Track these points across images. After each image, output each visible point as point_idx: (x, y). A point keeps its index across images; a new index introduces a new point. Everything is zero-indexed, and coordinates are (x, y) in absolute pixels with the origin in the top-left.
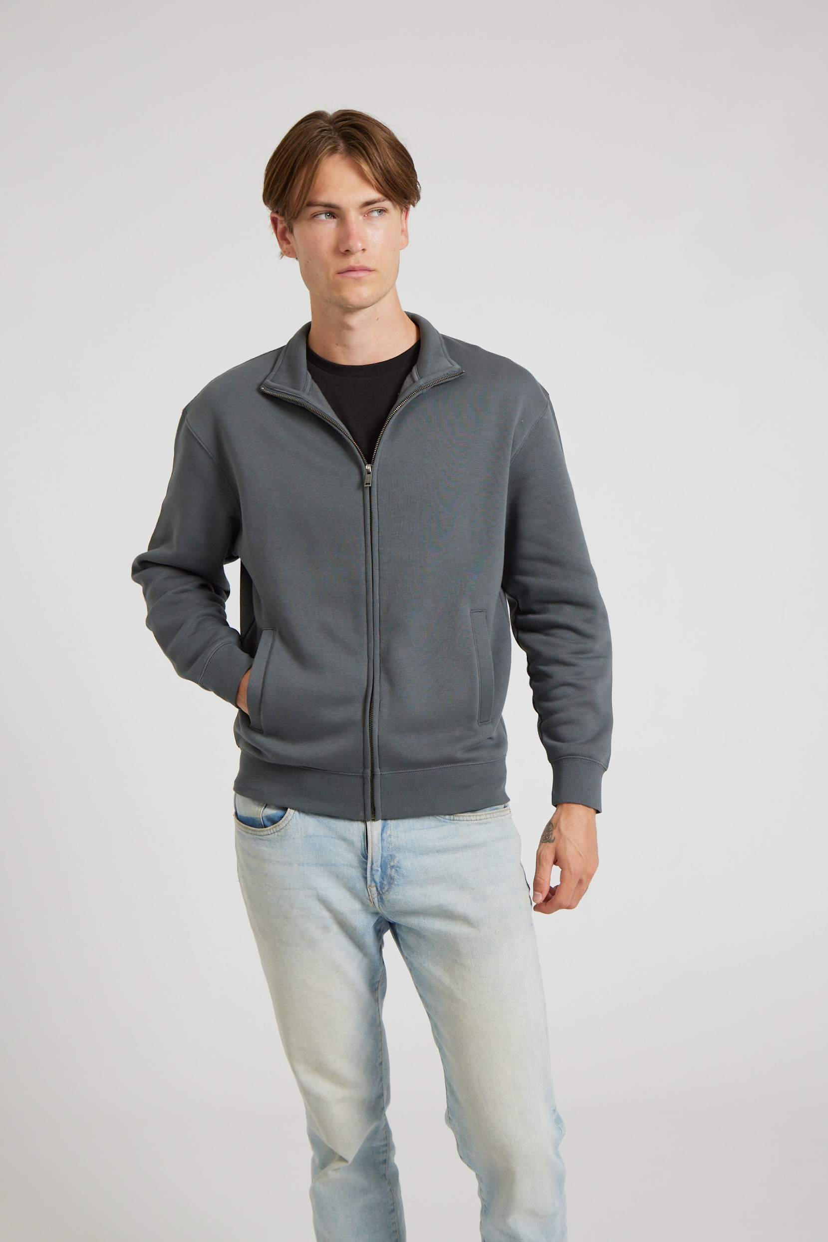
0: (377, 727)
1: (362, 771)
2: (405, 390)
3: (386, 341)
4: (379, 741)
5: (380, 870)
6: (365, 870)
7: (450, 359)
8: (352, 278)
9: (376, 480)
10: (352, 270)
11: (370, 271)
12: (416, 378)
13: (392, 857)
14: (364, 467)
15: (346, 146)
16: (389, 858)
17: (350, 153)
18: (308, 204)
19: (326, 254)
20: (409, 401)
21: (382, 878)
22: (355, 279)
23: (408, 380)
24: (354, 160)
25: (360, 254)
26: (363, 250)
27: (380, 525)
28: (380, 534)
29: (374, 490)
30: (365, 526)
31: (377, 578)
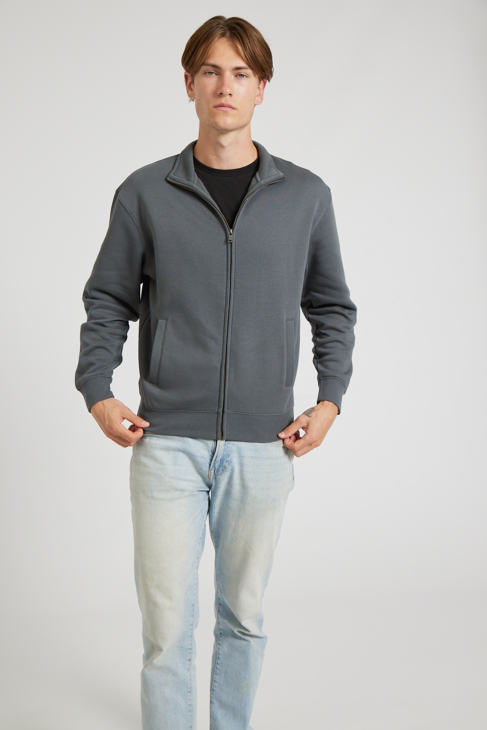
1: (217, 409)
2: (252, 186)
3: (241, 157)
4: (228, 393)
5: (219, 461)
6: (211, 460)
7: (277, 169)
8: (222, 110)
9: (234, 239)
10: (222, 106)
11: (233, 108)
12: (259, 179)
13: (228, 455)
14: (228, 231)
15: (230, 34)
16: (227, 456)
17: (232, 38)
18: (203, 64)
19: (209, 95)
20: (255, 193)
21: (219, 466)
22: (224, 111)
23: (254, 180)
24: (233, 42)
25: (228, 97)
26: (230, 94)
27: (236, 265)
28: (236, 271)
29: (234, 245)
30: (227, 265)
31: (232, 297)
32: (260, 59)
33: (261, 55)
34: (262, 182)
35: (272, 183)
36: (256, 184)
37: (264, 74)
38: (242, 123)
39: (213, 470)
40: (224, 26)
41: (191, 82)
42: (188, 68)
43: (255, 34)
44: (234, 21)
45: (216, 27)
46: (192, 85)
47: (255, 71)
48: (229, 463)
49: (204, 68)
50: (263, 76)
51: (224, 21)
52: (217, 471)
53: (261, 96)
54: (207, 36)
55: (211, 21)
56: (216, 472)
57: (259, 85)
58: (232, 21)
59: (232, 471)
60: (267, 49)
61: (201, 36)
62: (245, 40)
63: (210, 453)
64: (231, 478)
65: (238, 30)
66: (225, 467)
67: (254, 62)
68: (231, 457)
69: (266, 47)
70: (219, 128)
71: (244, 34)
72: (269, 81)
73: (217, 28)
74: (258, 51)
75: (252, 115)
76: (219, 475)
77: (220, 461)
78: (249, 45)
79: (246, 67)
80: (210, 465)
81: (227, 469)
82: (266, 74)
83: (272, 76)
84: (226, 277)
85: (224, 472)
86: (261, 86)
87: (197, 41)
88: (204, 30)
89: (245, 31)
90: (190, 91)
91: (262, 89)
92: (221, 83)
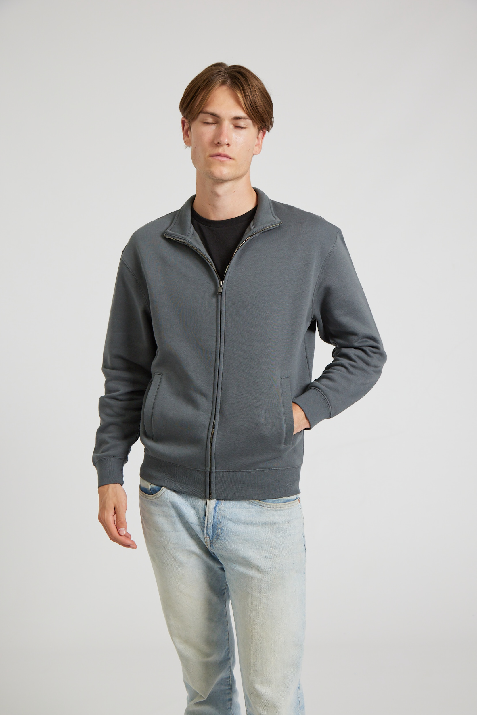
0: (215, 443)
1: (204, 468)
2: (245, 235)
3: (239, 205)
4: (216, 451)
5: (212, 529)
6: (204, 527)
8: (218, 160)
9: (225, 290)
10: (219, 155)
11: (231, 158)
12: (253, 227)
13: (220, 523)
14: (218, 283)
15: (231, 82)
16: (218, 523)
17: (232, 87)
18: (201, 112)
19: (206, 144)
21: (213, 534)
22: (220, 161)
23: (248, 229)
24: (234, 90)
25: (226, 147)
26: (228, 144)
27: (226, 318)
28: (226, 324)
29: (224, 297)
30: (217, 318)
31: (222, 351)
32: (260, 109)
33: (262, 105)
36: (249, 232)
37: (264, 124)
38: (239, 173)
39: (208, 538)
40: (224, 74)
41: (188, 128)
42: (185, 114)
43: (257, 83)
44: (235, 69)
45: (217, 74)
46: (188, 132)
47: (255, 121)
48: (221, 531)
49: (201, 116)
50: (262, 127)
51: (226, 69)
53: (259, 145)
54: (207, 83)
55: (212, 67)
56: (211, 539)
57: (258, 134)
58: (234, 69)
60: (268, 98)
61: (201, 83)
62: (246, 89)
65: (239, 79)
66: (218, 535)
67: (254, 112)
68: (222, 524)
69: (267, 97)
70: (215, 178)
71: (246, 84)
72: (269, 131)
73: (217, 76)
74: (259, 100)
75: (250, 165)
76: (215, 543)
78: (250, 95)
79: (246, 118)
80: (204, 532)
81: (220, 537)
82: (266, 125)
83: (272, 126)
85: (218, 540)
86: (260, 136)
87: (196, 88)
88: (205, 76)
89: (247, 80)
90: (186, 138)
91: (261, 139)
92: (219, 133)
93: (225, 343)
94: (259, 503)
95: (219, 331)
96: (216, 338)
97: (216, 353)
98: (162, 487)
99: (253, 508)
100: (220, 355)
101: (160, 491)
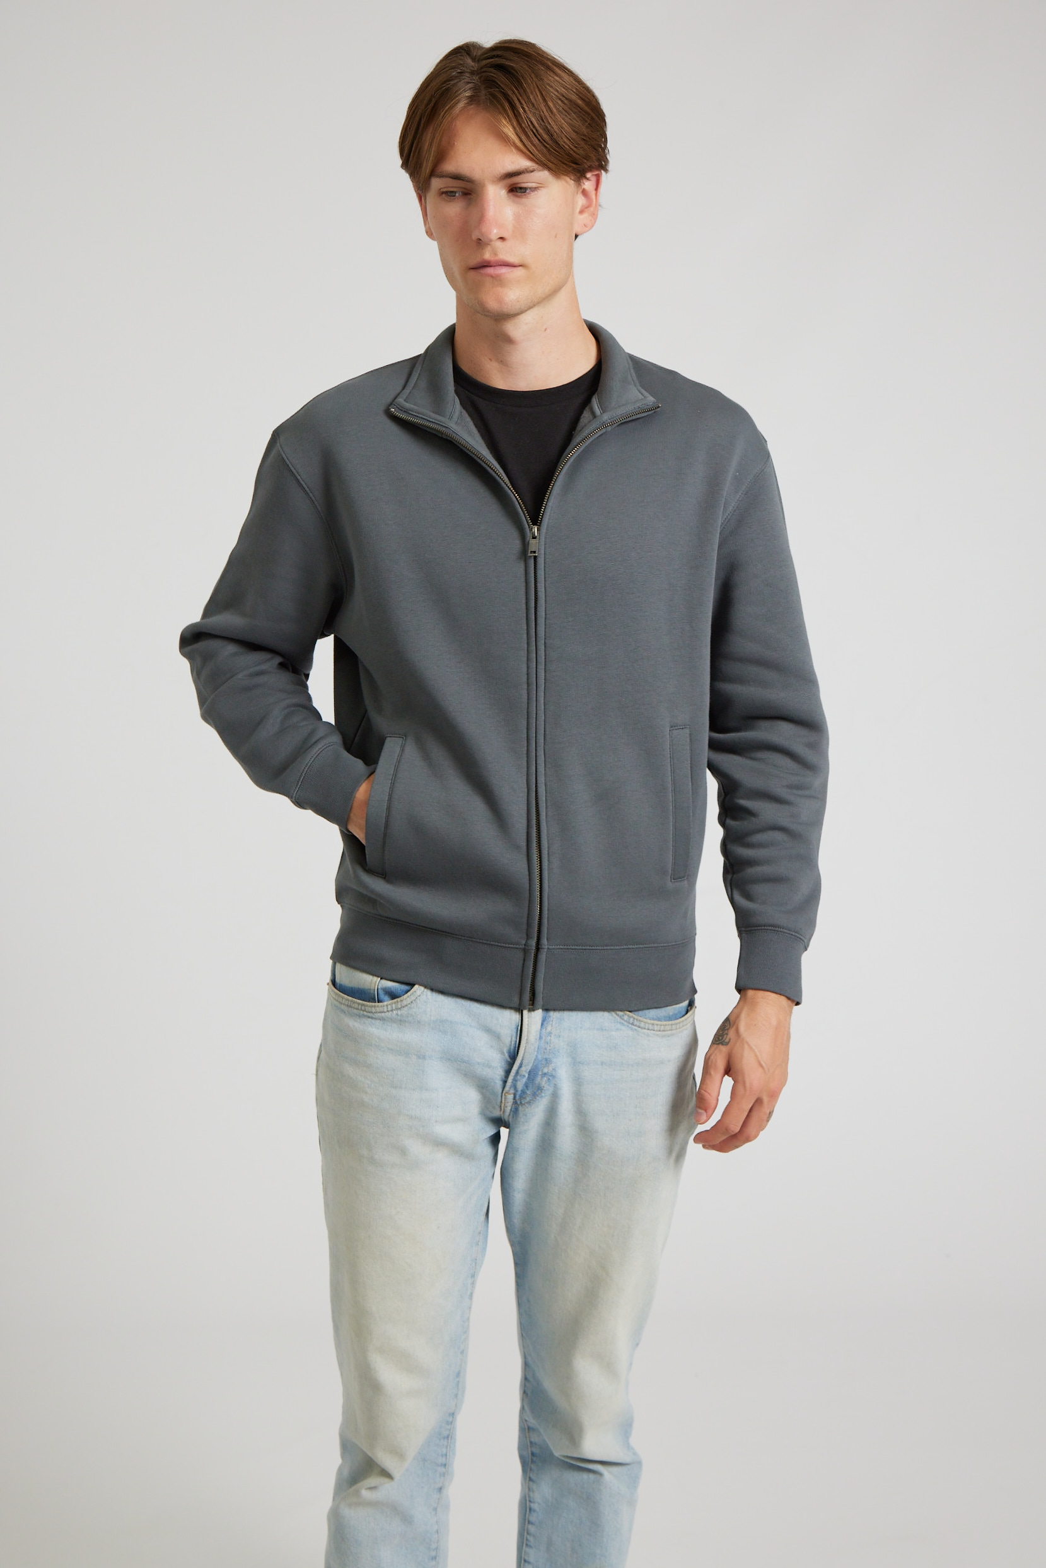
0: (547, 884)
1: (524, 942)
2: (583, 428)
3: (558, 359)
4: (549, 903)
5: (527, 1075)
6: (508, 1072)
7: (640, 388)
8: (493, 275)
9: (543, 548)
10: (487, 265)
11: (517, 267)
12: (598, 411)
13: (548, 1061)
14: (528, 530)
16: (544, 1062)
20: (588, 442)
21: (526, 1086)
23: (586, 414)
25: (497, 244)
26: (503, 239)
27: (548, 609)
28: (548, 622)
29: (541, 561)
30: (527, 609)
31: (542, 681)
34: (606, 417)
35: (628, 420)
36: (590, 422)
39: (510, 1094)
40: (472, 76)
48: (549, 1079)
52: (521, 1097)
53: (590, 210)
56: (518, 1097)
59: (555, 1096)
62: (519, 106)
63: (504, 1055)
64: (552, 1112)
65: (500, 86)
66: (540, 1088)
68: (552, 1065)
71: (517, 92)
76: (524, 1104)
77: (529, 1074)
80: (505, 1082)
81: (543, 1091)
84: (525, 635)
85: (538, 1098)
86: (590, 187)
89: (519, 84)
91: (593, 195)
93: (547, 663)
94: (632, 1019)
95: (532, 636)
96: (526, 653)
97: (528, 686)
98: (412, 985)
99: (617, 1029)
100: (538, 689)
101: (409, 994)
